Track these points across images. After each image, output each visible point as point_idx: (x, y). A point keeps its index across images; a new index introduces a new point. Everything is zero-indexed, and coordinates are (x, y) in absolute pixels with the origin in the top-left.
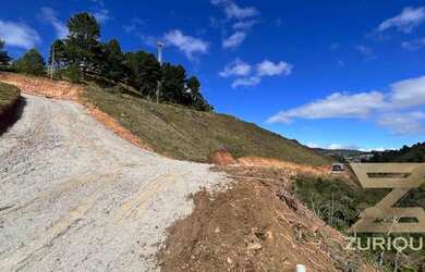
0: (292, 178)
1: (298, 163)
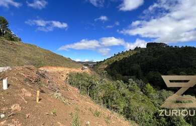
0: (67, 74)
1: (70, 68)
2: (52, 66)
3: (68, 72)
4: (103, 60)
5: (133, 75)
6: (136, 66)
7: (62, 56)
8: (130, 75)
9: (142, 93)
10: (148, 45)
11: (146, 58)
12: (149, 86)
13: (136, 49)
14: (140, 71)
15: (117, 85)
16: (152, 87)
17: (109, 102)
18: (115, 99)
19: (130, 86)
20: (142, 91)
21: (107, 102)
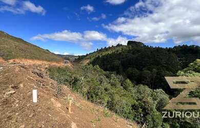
0: (46, 68)
1: (49, 61)
2: (26, 58)
3: (47, 66)
4: (85, 55)
5: (114, 71)
6: (117, 62)
7: (39, 47)
8: (112, 71)
9: (122, 87)
10: (129, 43)
11: (126, 55)
12: (128, 81)
13: (119, 45)
14: (121, 67)
15: (100, 81)
16: (130, 82)
17: (94, 97)
18: (99, 94)
19: (111, 81)
20: (122, 85)
21: (92, 97)
